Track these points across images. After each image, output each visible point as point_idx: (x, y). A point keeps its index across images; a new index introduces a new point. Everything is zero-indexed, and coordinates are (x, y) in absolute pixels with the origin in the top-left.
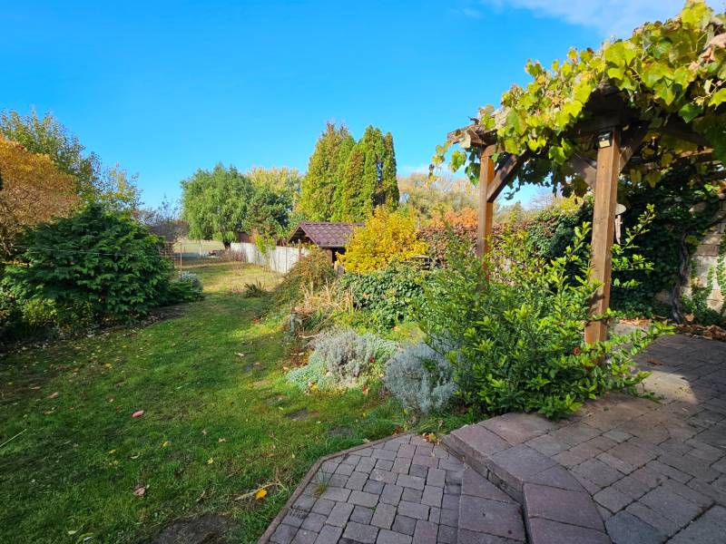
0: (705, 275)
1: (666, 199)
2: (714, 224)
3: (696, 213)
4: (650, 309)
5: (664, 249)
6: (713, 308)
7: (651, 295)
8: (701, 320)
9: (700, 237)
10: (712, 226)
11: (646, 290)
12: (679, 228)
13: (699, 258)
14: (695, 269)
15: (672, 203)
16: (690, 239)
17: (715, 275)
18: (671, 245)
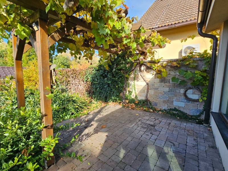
0: (131, 87)
1: (121, 62)
2: (132, 71)
3: (128, 67)
4: (118, 99)
5: (121, 79)
6: (133, 97)
7: (118, 94)
8: (130, 102)
9: (129, 75)
10: (131, 71)
11: (117, 92)
12: (124, 72)
13: (129, 81)
14: (128, 85)
15: (122, 63)
16: (127, 76)
17: (133, 87)
18: (123, 77)
